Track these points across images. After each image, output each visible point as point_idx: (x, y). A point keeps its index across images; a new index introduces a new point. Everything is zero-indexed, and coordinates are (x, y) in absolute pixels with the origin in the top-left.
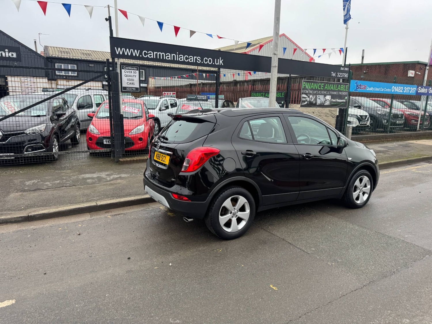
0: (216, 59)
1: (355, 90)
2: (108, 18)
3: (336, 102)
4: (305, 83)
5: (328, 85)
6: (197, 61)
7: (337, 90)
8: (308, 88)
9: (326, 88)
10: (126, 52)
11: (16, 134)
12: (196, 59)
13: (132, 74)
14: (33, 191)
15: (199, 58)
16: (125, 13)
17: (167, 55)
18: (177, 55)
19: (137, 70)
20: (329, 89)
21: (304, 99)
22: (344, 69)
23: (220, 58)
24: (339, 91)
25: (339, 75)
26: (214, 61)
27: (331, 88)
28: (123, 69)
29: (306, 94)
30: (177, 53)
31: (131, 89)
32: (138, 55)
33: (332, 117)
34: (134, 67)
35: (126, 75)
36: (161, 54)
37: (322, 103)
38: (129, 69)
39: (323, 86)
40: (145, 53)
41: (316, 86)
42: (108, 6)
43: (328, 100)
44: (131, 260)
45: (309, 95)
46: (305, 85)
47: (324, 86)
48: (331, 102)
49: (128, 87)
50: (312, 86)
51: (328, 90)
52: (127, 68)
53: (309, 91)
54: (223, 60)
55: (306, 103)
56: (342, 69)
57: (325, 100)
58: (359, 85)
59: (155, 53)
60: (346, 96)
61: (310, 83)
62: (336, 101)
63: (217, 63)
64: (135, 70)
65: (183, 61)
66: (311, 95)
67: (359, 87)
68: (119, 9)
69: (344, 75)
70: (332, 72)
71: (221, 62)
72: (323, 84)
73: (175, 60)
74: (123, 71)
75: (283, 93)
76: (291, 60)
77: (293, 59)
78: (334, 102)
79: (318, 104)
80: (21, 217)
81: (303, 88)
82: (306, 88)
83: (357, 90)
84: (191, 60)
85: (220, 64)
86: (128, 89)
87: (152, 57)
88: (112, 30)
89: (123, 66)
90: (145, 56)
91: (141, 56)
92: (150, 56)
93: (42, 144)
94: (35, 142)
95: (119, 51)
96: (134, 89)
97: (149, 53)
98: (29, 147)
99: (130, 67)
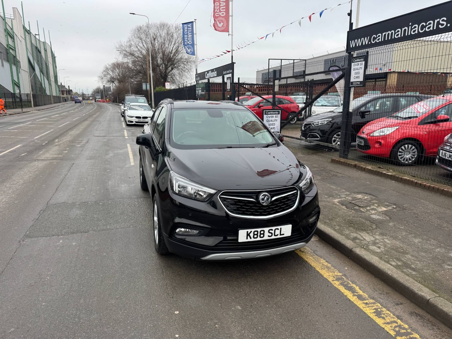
2: (350, 12)
6: (440, 26)
12: (438, 23)
13: (359, 66)
18: (410, 27)
30: (410, 24)
34: (361, 58)
35: (354, 69)
36: (390, 33)
49: (354, 82)
52: (356, 60)
64: (362, 61)
65: (417, 33)
74: (352, 64)
84: (429, 28)
88: (352, 23)
89: (353, 60)
90: (373, 41)
91: (370, 43)
92: (379, 40)
93: (318, 134)
94: (314, 131)
95: (352, 44)
96: (359, 83)
97: (377, 36)
98: (311, 135)
99: (358, 59)
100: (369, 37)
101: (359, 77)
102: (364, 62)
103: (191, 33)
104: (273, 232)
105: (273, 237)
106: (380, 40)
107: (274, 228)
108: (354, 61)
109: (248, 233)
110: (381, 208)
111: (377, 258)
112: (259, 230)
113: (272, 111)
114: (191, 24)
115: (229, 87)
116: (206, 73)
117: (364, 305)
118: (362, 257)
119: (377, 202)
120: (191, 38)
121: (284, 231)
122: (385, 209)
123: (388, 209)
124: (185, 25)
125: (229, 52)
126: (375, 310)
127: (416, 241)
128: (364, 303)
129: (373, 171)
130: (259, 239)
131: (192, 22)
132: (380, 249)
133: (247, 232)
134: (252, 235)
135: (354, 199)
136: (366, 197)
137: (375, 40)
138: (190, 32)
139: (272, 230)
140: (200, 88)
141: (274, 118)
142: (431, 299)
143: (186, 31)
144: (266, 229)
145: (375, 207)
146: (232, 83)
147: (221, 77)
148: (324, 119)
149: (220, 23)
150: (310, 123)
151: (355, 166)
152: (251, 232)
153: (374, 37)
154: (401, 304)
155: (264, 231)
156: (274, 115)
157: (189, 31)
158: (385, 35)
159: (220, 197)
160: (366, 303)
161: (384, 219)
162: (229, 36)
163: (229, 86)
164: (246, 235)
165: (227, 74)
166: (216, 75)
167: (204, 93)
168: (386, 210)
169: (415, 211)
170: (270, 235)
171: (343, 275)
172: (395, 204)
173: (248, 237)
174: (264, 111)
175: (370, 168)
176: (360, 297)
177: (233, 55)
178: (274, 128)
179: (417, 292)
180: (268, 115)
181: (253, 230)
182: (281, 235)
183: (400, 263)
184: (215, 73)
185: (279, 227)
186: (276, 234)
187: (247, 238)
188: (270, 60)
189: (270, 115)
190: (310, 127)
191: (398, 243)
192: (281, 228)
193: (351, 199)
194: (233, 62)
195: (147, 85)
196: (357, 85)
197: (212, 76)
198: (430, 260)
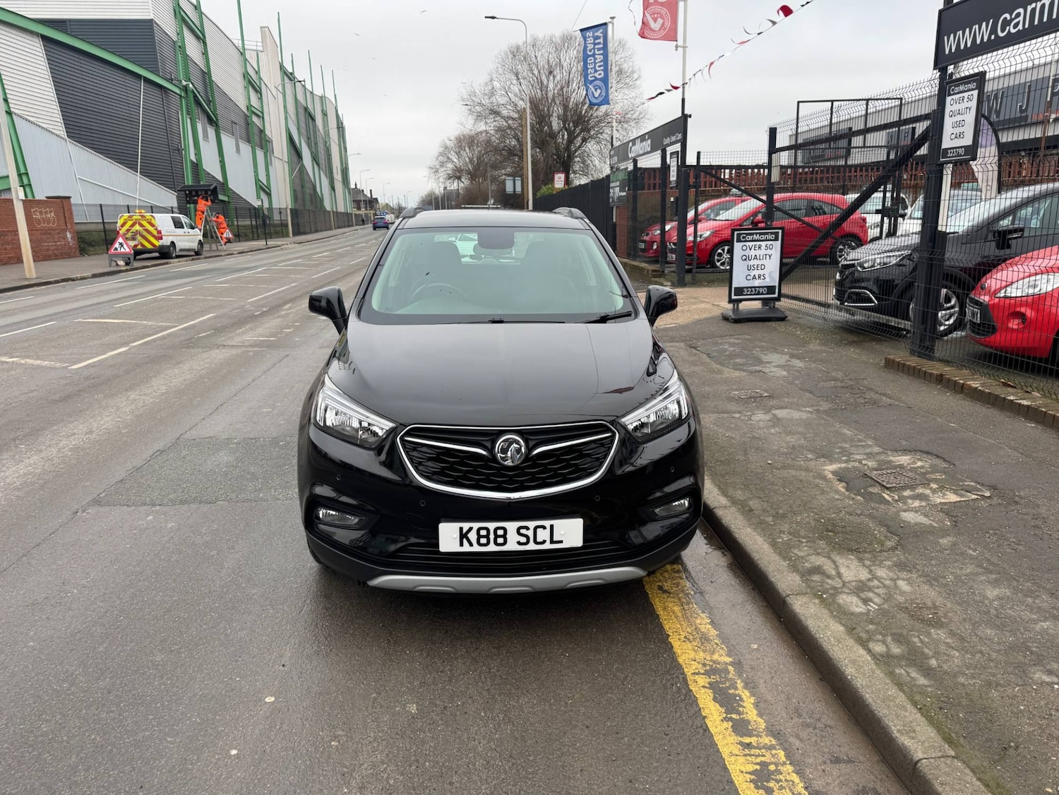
13: (965, 105)
19: (976, 88)
28: (949, 94)
31: (956, 152)
32: (986, 38)
34: (970, 82)
35: (951, 113)
38: (960, 92)
49: (950, 149)
52: (957, 89)
59: (1029, 9)
74: (948, 100)
86: (951, 155)
89: (950, 87)
90: (1003, 31)
91: (993, 37)
92: (1016, 25)
93: (871, 291)
94: (863, 285)
95: (950, 45)
96: (961, 151)
97: (1013, 16)
98: (852, 293)
99: (962, 84)
100: (991, 21)
101: (962, 136)
102: (975, 93)
103: (602, 52)
104: (530, 533)
105: (532, 546)
106: (1020, 27)
107: (532, 524)
108: (953, 90)
109: (464, 532)
110: (945, 495)
111: (842, 628)
112: (492, 526)
113: (756, 234)
114: (601, 31)
115: (673, 176)
116: (631, 144)
117: (736, 749)
118: (800, 621)
119: (943, 477)
120: (602, 63)
121: (562, 532)
122: (953, 498)
123: (962, 499)
124: (589, 34)
125: (676, 88)
126: (758, 767)
127: (992, 593)
128: (741, 743)
129: (983, 392)
130: (492, 548)
131: (605, 24)
132: (866, 605)
133: (461, 529)
134: (473, 536)
135: (883, 466)
136: (919, 464)
137: (1008, 28)
138: (599, 49)
139: (527, 528)
140: (618, 183)
141: (763, 252)
142: (925, 760)
143: (590, 47)
144: (512, 526)
145: (928, 492)
146: (682, 165)
147: (660, 152)
148: (889, 251)
149: (655, 20)
150: (853, 262)
151: (940, 379)
152: (471, 529)
153: (1006, 18)
154: (850, 761)
155: (505, 529)
156: (763, 244)
157: (596, 47)
158: (1034, 10)
159: (402, 439)
160: (749, 745)
161: (935, 525)
162: (676, 50)
163: (675, 173)
164: (457, 535)
165: (672, 144)
166: (649, 149)
167: (624, 194)
168: (956, 502)
169: (1043, 510)
170: (523, 540)
171: (732, 664)
172: (993, 487)
173: (465, 540)
174: (736, 233)
175: (977, 386)
176: (741, 727)
177: (686, 97)
178: (762, 277)
179: (896, 734)
180: (747, 244)
181: (476, 525)
182: (552, 542)
183: (896, 650)
184: (647, 145)
185: (547, 523)
186: (539, 540)
187: (461, 544)
188: (801, 104)
189: (751, 244)
190: (852, 273)
191: (931, 594)
192: (552, 527)
193: (876, 466)
194: (686, 113)
195: (516, 182)
196: (958, 156)
197: (641, 152)
198: (998, 651)
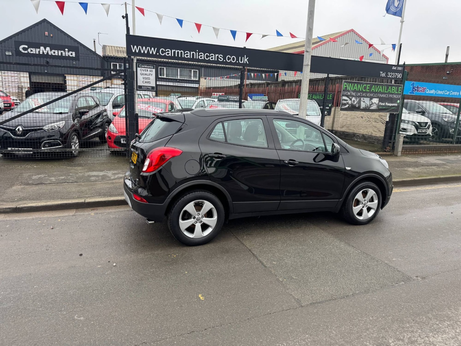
0: (240, 57)
1: (410, 93)
2: (125, 16)
3: (385, 106)
4: (346, 84)
5: (376, 86)
6: (219, 59)
7: (386, 92)
8: (350, 89)
9: (372, 89)
10: (142, 50)
11: (36, 130)
12: (218, 57)
13: (148, 73)
14: (36, 184)
15: (221, 56)
16: (142, 11)
17: (185, 52)
18: (197, 53)
19: (154, 68)
20: (376, 91)
21: (345, 102)
22: (397, 68)
23: (245, 56)
24: (389, 93)
25: (390, 75)
26: (238, 59)
27: (379, 90)
28: (139, 67)
29: (347, 96)
30: (197, 51)
31: (147, 88)
32: (154, 53)
33: (382, 123)
34: (150, 66)
35: (141, 74)
36: (180, 52)
37: (367, 107)
38: (145, 68)
39: (369, 88)
40: (162, 51)
41: (360, 87)
42: (126, 3)
43: (375, 103)
44: (82, 257)
45: (351, 97)
46: (346, 86)
47: (371, 87)
48: (378, 106)
49: (143, 86)
50: (355, 87)
51: (375, 93)
52: (143, 66)
53: (351, 93)
54: (248, 58)
55: (347, 106)
56: (394, 68)
57: (371, 103)
58: (416, 87)
59: (173, 51)
60: (399, 99)
61: (353, 84)
62: (385, 104)
63: (241, 61)
64: (151, 68)
65: (203, 59)
66: (354, 98)
67: (415, 89)
68: (136, 7)
69: (397, 76)
70: (381, 72)
71: (246, 60)
72: (369, 86)
73: (195, 58)
74: (139, 69)
75: (332, 95)
76: (330, 58)
77: (332, 57)
78: (382, 106)
79: (362, 108)
80: (9, 208)
81: (344, 89)
82: (348, 89)
83: (414, 93)
84: (212, 58)
85: (245, 63)
86: (144, 88)
87: (170, 55)
88: (129, 28)
89: (139, 65)
90: (162, 54)
91: (158, 54)
92: (168, 54)
93: (59, 140)
94: (52, 138)
95: (135, 49)
96: (150, 88)
97: (166, 51)
99: (146, 65)
100: (156, 49)
101: (149, 83)
102: (154, 70)
158: (175, 52)
